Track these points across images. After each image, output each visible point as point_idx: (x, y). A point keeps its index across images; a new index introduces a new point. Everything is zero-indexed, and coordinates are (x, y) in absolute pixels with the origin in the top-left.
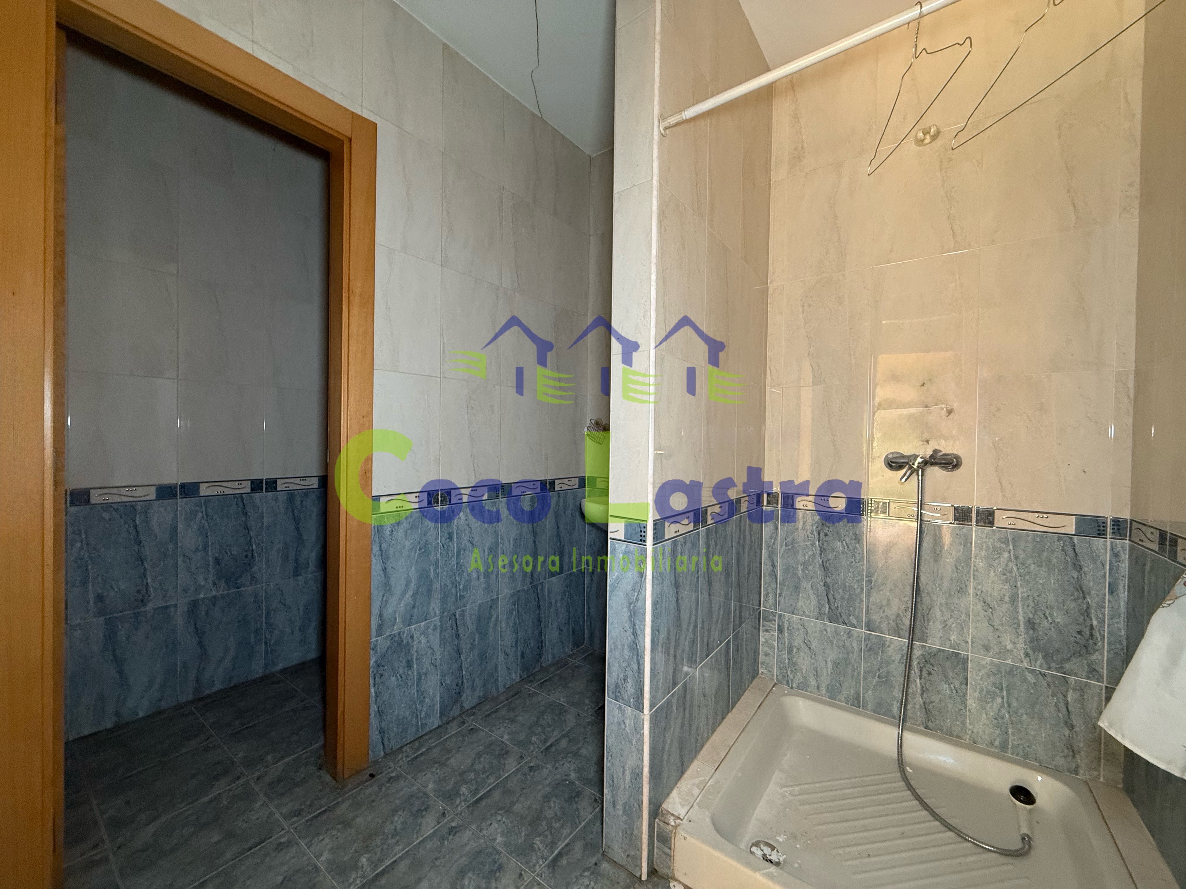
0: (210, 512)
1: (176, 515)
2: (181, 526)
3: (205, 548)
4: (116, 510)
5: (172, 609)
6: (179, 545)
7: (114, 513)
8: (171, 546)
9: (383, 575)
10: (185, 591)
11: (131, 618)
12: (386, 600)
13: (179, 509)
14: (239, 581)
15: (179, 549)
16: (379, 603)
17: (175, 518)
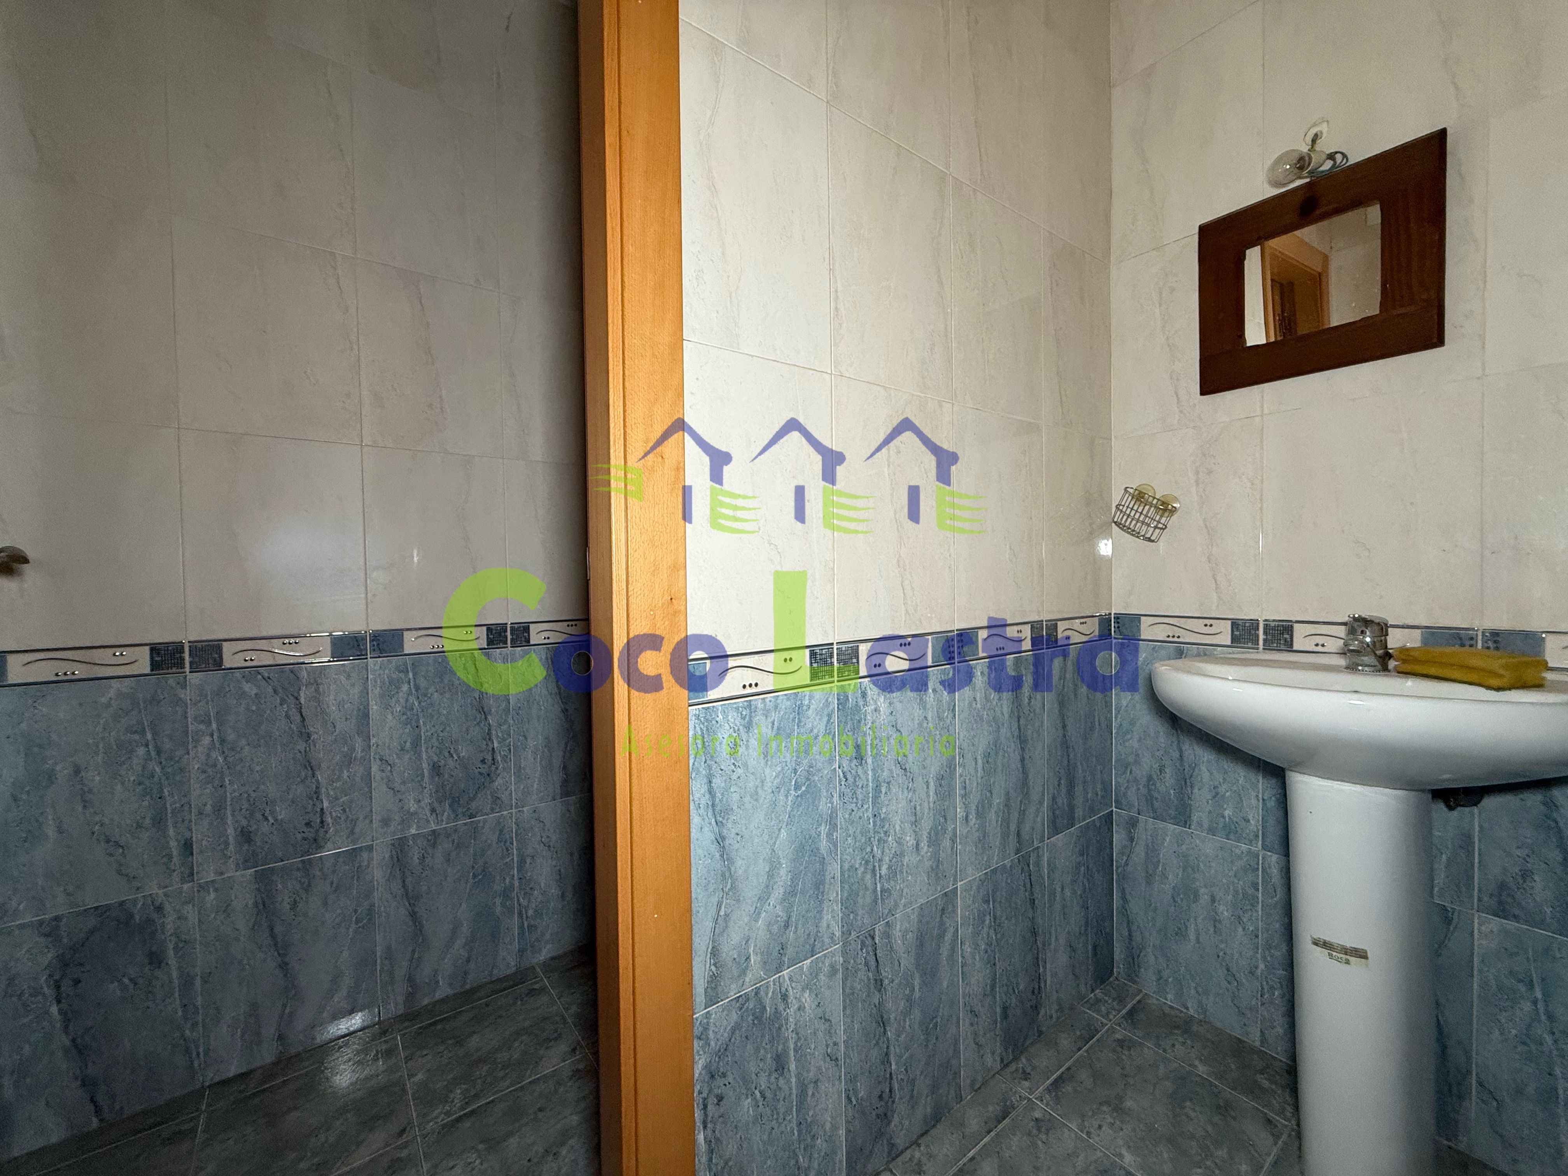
0: (423, 683)
1: (366, 688)
2: (374, 708)
3: (416, 744)
4: (267, 679)
5: (365, 855)
6: (373, 741)
7: (263, 683)
8: (359, 743)
9: (717, 855)
10: (386, 822)
11: (298, 869)
12: (726, 915)
13: (370, 677)
14: (473, 805)
15: (373, 748)
16: (709, 924)
17: (365, 693)
